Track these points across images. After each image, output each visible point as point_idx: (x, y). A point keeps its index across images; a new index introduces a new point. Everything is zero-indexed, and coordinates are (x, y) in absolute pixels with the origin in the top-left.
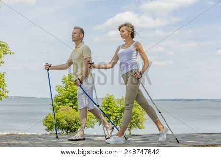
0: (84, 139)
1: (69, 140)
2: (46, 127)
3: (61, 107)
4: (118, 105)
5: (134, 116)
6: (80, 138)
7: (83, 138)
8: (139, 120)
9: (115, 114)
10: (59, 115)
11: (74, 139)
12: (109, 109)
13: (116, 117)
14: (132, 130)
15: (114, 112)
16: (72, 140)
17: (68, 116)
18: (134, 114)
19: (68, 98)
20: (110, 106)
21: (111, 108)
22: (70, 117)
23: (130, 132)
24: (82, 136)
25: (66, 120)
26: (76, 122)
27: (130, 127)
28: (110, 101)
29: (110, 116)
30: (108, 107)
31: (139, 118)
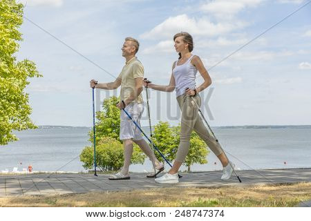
0: (129, 178)
1: (110, 179)
2: (84, 164)
3: (102, 138)
4: (173, 134)
5: (193, 148)
6: (123, 176)
7: (127, 176)
8: (200, 153)
9: (171, 146)
10: (100, 148)
11: (115, 177)
12: (162, 139)
13: (172, 150)
14: (191, 166)
15: (168, 144)
16: (114, 179)
17: (112, 149)
18: (194, 145)
19: (110, 127)
20: (164, 135)
21: (165, 138)
22: (113, 150)
23: (189, 169)
24: (126, 174)
25: (109, 154)
26: (121, 157)
27: (189, 162)
28: (163, 130)
29: (164, 148)
30: (161, 137)
31: (200, 150)
